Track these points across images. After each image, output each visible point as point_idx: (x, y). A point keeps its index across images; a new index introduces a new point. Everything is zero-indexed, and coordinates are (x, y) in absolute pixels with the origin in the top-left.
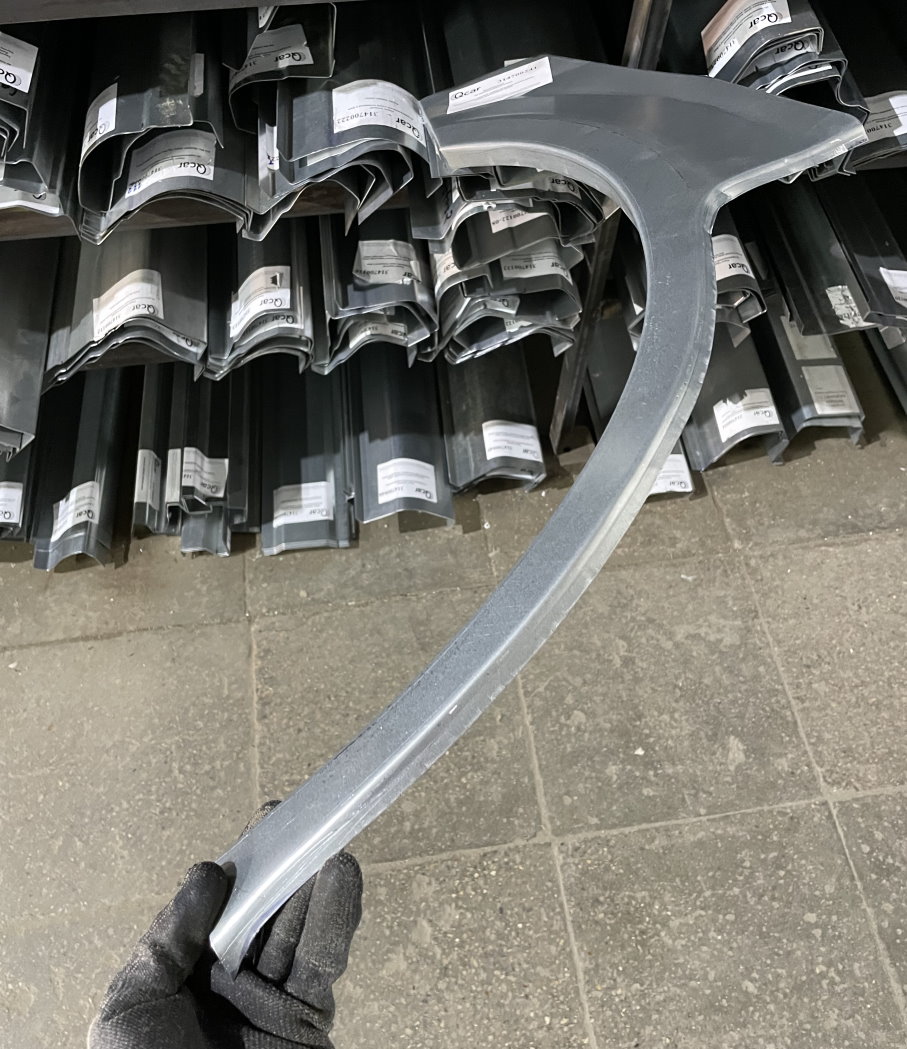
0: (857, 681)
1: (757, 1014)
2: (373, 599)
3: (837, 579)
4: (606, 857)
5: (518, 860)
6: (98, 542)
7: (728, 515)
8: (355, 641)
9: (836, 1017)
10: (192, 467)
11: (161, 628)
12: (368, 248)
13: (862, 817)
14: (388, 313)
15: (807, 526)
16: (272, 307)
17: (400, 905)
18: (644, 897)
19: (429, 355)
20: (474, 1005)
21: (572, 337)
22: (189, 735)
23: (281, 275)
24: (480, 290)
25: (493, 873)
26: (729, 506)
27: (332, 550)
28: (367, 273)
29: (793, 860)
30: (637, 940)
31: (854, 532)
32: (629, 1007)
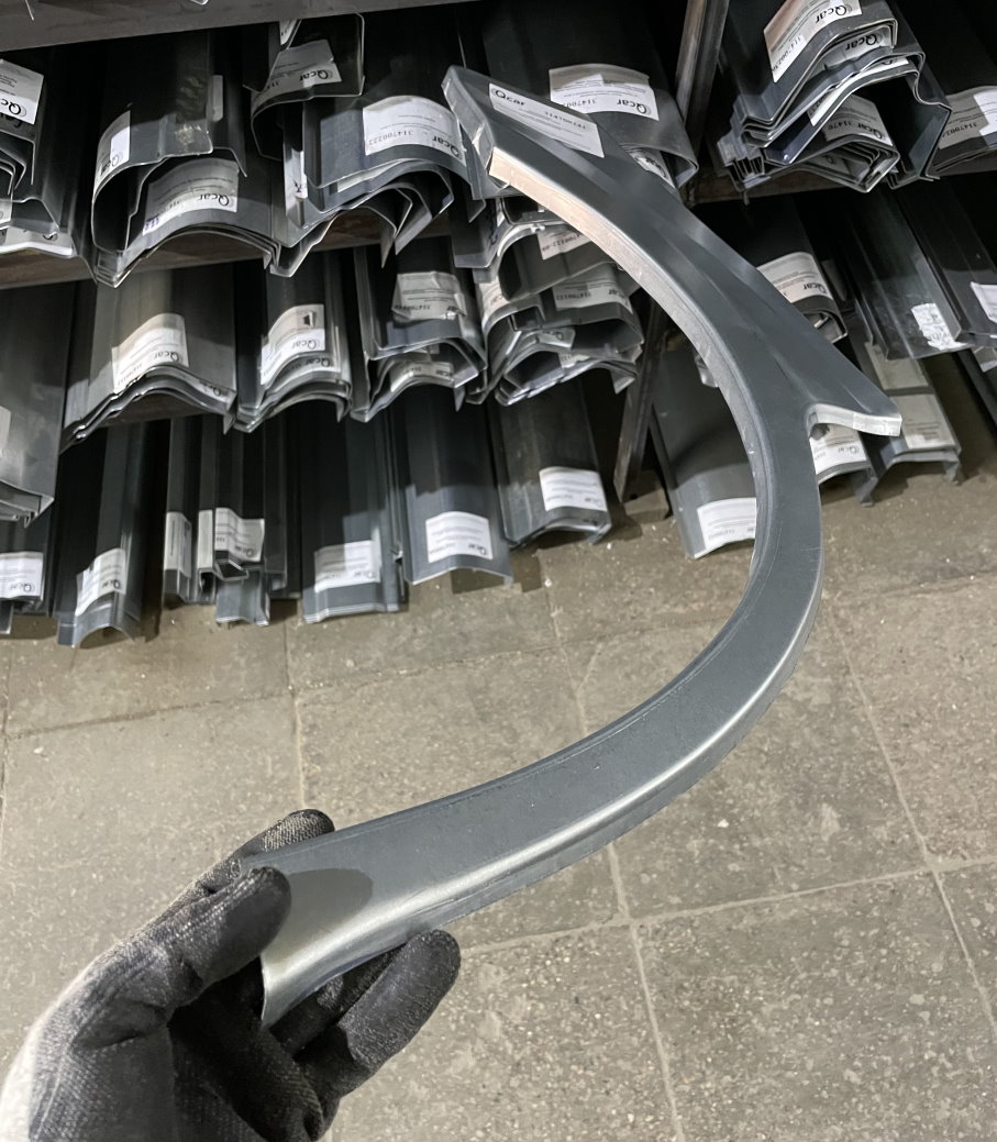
0: (961, 740)
1: (861, 1106)
2: (426, 667)
3: (936, 629)
4: (690, 939)
5: (594, 945)
6: (126, 615)
8: (408, 713)
9: (948, 1107)
10: (225, 529)
11: (197, 705)
12: (407, 282)
13: (971, 888)
14: (432, 352)
15: (900, 572)
16: (306, 349)
17: (466, 997)
18: (733, 982)
19: (477, 396)
20: (550, 1104)
21: (635, 371)
22: (231, 820)
23: (314, 314)
24: (531, 322)
25: (567, 960)
27: (378, 616)
28: (407, 309)
29: (896, 937)
30: (726, 1029)
31: (953, 577)
32: (721, 1100)
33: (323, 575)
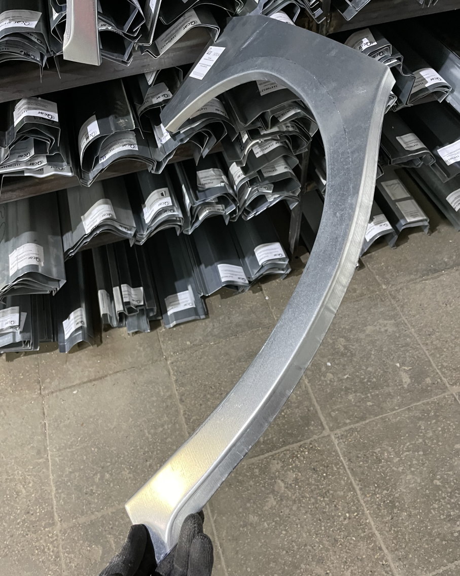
0: (453, 338)
1: (444, 494)
2: (221, 340)
3: (433, 294)
4: (357, 436)
5: (317, 445)
6: (88, 335)
7: (377, 275)
8: (218, 360)
10: (126, 293)
11: (125, 370)
12: (201, 174)
15: (414, 273)
16: (164, 206)
17: (266, 475)
18: (379, 452)
19: (235, 218)
20: (312, 515)
21: (298, 199)
22: (149, 416)
23: (165, 192)
25: (307, 453)
26: (376, 271)
27: (197, 321)
28: (204, 184)
29: (443, 422)
30: (380, 471)
31: (435, 273)
32: (384, 502)
33: (170, 308)
